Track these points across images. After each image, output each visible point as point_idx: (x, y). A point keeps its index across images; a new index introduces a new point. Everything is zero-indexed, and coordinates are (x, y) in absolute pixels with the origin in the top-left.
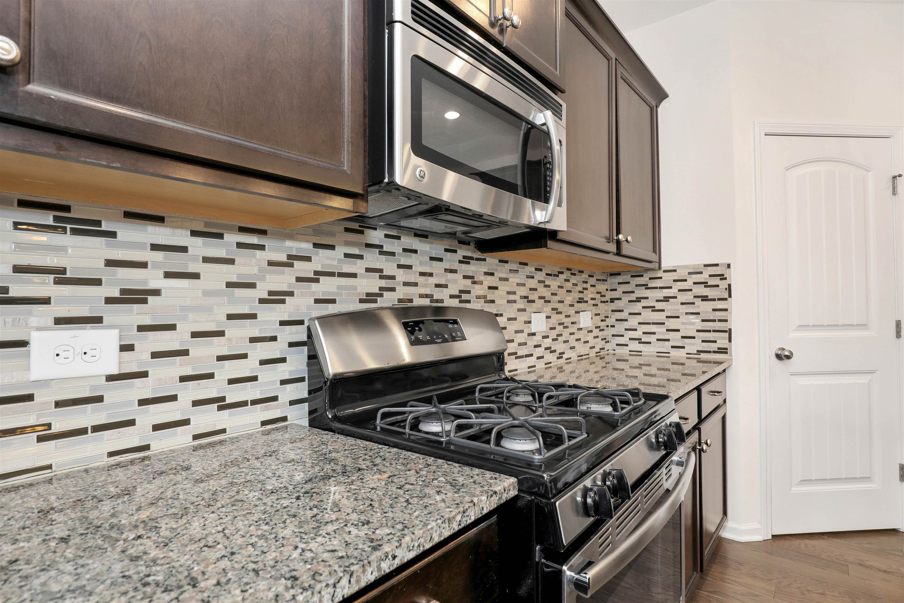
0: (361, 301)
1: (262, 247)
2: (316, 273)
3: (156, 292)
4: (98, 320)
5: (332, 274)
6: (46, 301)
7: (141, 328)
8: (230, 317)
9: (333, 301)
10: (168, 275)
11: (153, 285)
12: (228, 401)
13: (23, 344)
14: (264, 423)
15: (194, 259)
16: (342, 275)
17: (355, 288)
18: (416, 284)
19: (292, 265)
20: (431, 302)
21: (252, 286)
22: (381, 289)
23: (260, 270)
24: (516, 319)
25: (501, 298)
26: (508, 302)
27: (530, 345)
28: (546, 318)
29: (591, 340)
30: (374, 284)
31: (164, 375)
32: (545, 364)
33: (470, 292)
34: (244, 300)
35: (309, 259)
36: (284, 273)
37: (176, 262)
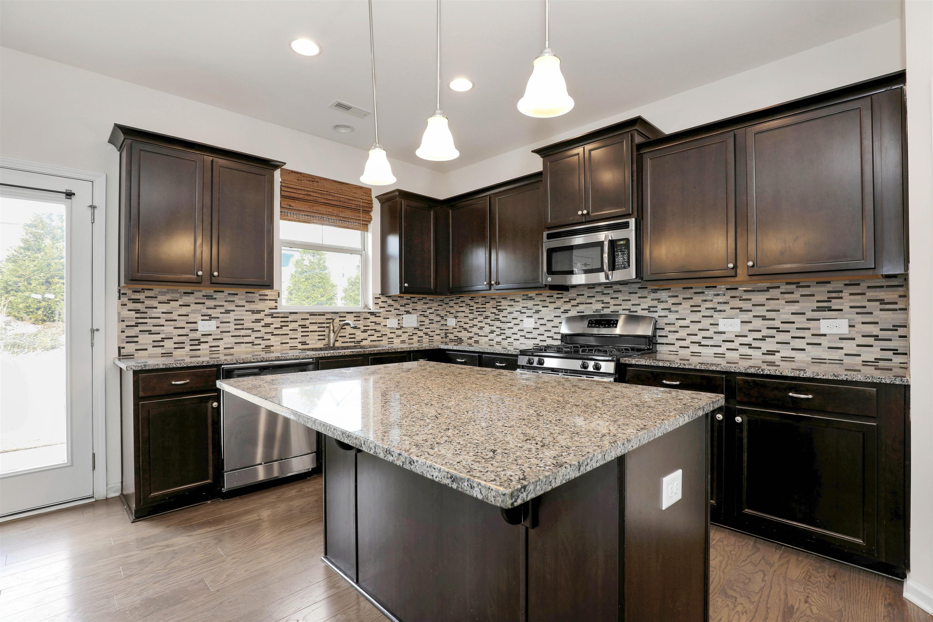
0: (594, 312)
1: (562, 298)
2: (577, 303)
3: (541, 311)
4: (532, 317)
5: (583, 304)
6: (525, 313)
7: (538, 319)
8: (555, 317)
9: (583, 312)
10: (543, 307)
11: (540, 309)
12: (554, 338)
13: (523, 321)
15: (547, 303)
16: (586, 303)
17: (592, 307)
18: (621, 305)
19: (570, 302)
20: (629, 312)
21: (560, 308)
22: (602, 307)
23: (562, 304)
24: (700, 322)
25: (684, 309)
26: (692, 311)
27: (718, 339)
28: (742, 322)
29: (850, 347)
30: (599, 306)
31: (542, 329)
32: (740, 355)
33: (657, 307)
34: (558, 312)
35: (575, 299)
36: (568, 304)
37: (545, 304)
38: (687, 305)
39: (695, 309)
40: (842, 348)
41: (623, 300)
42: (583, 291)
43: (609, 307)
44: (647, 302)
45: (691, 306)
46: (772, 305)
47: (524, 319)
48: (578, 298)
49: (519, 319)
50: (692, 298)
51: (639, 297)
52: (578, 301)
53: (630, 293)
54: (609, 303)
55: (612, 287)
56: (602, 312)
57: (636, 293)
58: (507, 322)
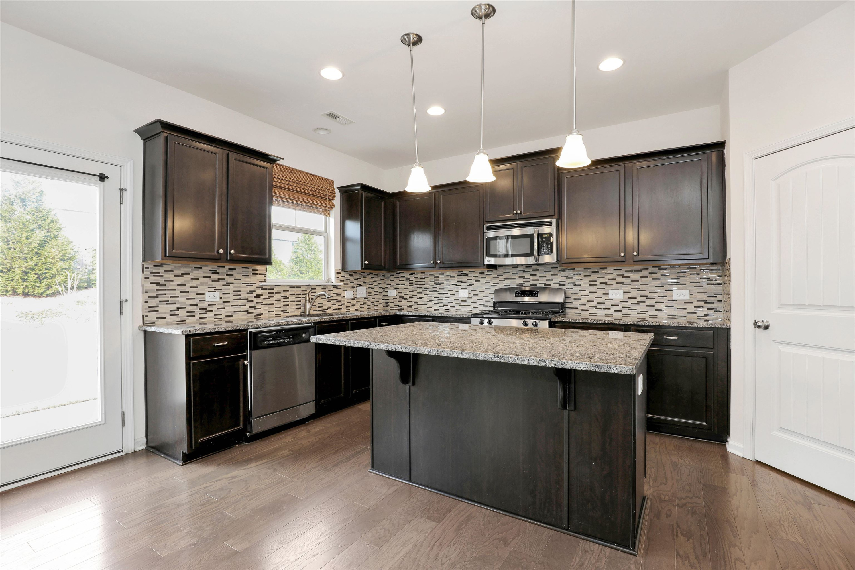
0: (517, 285)
1: (492, 274)
2: (504, 279)
3: (473, 284)
4: (466, 289)
5: (509, 279)
6: (460, 286)
7: (471, 290)
8: (486, 289)
9: (509, 285)
10: (475, 281)
11: (473, 283)
12: (485, 305)
13: (458, 292)
16: (511, 279)
17: (516, 282)
18: (538, 280)
19: (498, 277)
20: (545, 285)
21: (489, 282)
22: (524, 282)
23: (491, 279)
24: (596, 292)
25: (584, 283)
26: (590, 285)
27: (608, 304)
28: (624, 292)
29: (690, 308)
30: (521, 281)
31: (475, 298)
32: (623, 315)
33: (565, 282)
34: (488, 285)
35: (502, 276)
36: (496, 279)
37: (477, 279)
38: (587, 280)
39: (592, 283)
40: (685, 309)
41: (540, 277)
42: (509, 269)
43: (529, 282)
44: (558, 278)
45: (590, 281)
46: (644, 280)
47: (459, 291)
48: (505, 274)
49: (455, 290)
50: (590, 276)
51: (552, 275)
52: (504, 277)
53: (545, 271)
54: (529, 278)
55: (531, 267)
56: (524, 286)
57: (550, 271)
58: (444, 293)
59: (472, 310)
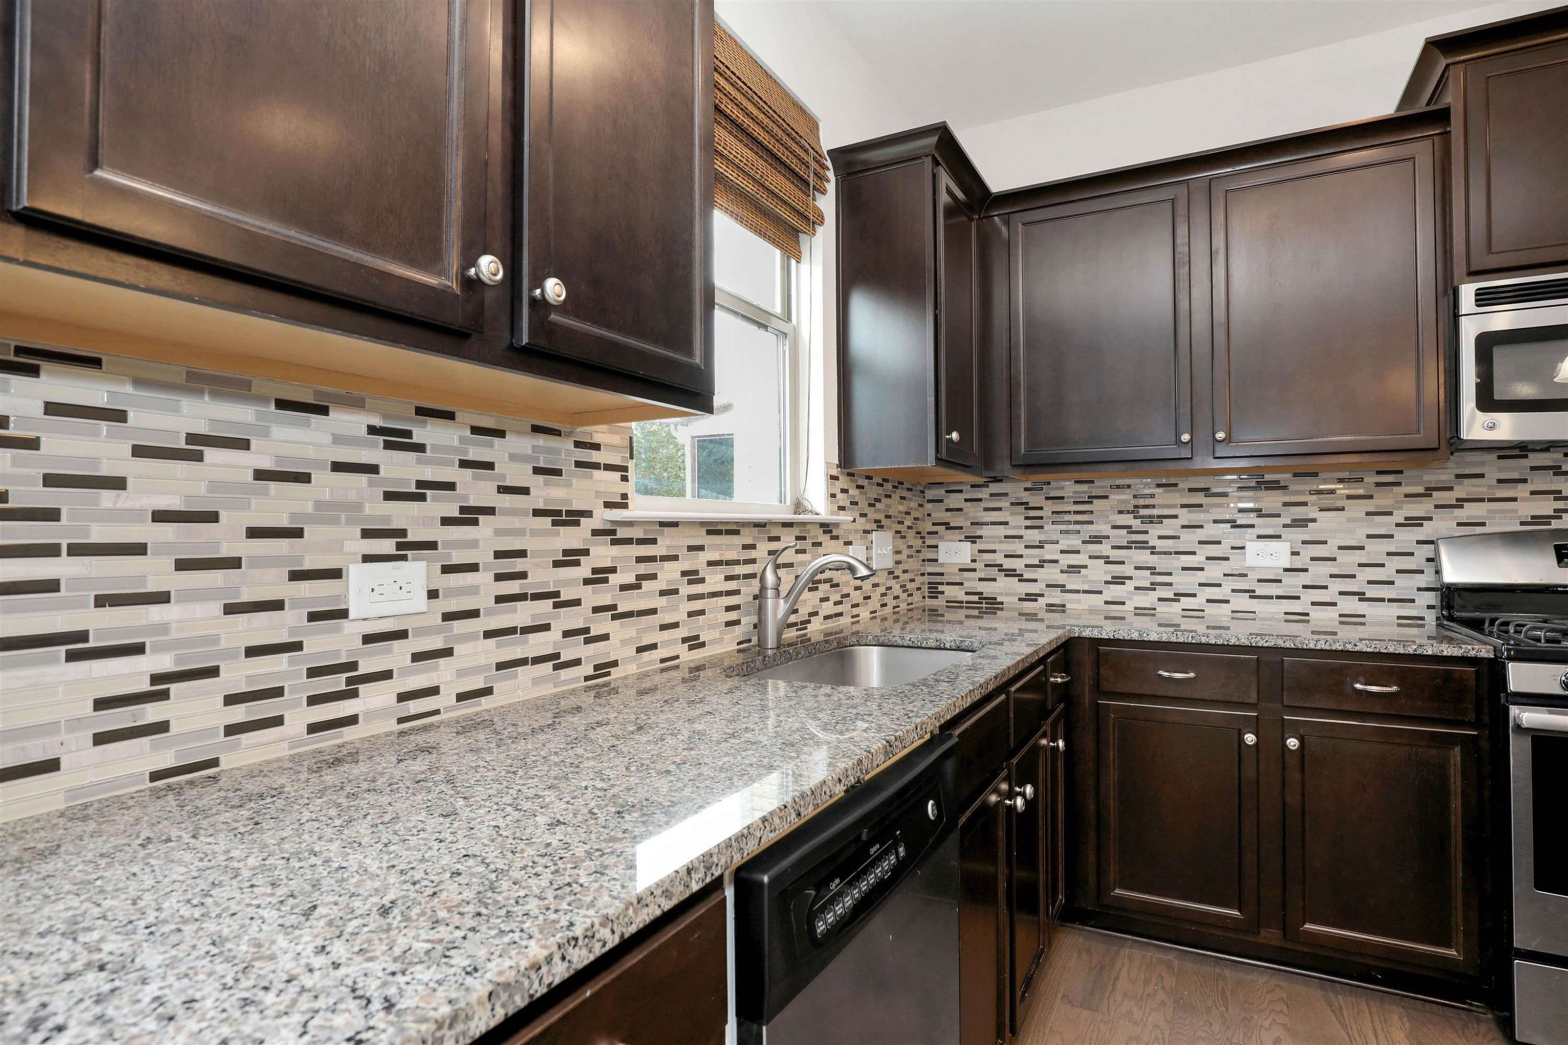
0: (1522, 523)
1: (1399, 484)
2: (1459, 500)
3: (1314, 520)
4: (1279, 537)
5: (1482, 500)
6: (1252, 526)
7: (1304, 542)
8: (1369, 536)
9: (1483, 524)
10: (1322, 509)
11: (1311, 516)
12: (1367, 596)
13: (1243, 548)
14: (1399, 618)
16: (1491, 500)
17: (1515, 511)
19: (1430, 496)
21: (1389, 514)
22: (1556, 511)
23: (1396, 502)
30: (1546, 507)
31: (1319, 572)
34: (1382, 525)
35: (1451, 489)
36: (1421, 502)
37: (1327, 501)
42: (1482, 463)
47: (1249, 545)
48: (1462, 484)
49: (1227, 543)
52: (1460, 491)
56: (1555, 524)
58: (1177, 553)
59: (1307, 614)
